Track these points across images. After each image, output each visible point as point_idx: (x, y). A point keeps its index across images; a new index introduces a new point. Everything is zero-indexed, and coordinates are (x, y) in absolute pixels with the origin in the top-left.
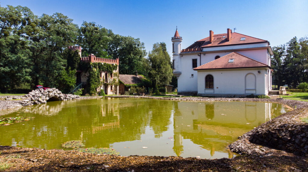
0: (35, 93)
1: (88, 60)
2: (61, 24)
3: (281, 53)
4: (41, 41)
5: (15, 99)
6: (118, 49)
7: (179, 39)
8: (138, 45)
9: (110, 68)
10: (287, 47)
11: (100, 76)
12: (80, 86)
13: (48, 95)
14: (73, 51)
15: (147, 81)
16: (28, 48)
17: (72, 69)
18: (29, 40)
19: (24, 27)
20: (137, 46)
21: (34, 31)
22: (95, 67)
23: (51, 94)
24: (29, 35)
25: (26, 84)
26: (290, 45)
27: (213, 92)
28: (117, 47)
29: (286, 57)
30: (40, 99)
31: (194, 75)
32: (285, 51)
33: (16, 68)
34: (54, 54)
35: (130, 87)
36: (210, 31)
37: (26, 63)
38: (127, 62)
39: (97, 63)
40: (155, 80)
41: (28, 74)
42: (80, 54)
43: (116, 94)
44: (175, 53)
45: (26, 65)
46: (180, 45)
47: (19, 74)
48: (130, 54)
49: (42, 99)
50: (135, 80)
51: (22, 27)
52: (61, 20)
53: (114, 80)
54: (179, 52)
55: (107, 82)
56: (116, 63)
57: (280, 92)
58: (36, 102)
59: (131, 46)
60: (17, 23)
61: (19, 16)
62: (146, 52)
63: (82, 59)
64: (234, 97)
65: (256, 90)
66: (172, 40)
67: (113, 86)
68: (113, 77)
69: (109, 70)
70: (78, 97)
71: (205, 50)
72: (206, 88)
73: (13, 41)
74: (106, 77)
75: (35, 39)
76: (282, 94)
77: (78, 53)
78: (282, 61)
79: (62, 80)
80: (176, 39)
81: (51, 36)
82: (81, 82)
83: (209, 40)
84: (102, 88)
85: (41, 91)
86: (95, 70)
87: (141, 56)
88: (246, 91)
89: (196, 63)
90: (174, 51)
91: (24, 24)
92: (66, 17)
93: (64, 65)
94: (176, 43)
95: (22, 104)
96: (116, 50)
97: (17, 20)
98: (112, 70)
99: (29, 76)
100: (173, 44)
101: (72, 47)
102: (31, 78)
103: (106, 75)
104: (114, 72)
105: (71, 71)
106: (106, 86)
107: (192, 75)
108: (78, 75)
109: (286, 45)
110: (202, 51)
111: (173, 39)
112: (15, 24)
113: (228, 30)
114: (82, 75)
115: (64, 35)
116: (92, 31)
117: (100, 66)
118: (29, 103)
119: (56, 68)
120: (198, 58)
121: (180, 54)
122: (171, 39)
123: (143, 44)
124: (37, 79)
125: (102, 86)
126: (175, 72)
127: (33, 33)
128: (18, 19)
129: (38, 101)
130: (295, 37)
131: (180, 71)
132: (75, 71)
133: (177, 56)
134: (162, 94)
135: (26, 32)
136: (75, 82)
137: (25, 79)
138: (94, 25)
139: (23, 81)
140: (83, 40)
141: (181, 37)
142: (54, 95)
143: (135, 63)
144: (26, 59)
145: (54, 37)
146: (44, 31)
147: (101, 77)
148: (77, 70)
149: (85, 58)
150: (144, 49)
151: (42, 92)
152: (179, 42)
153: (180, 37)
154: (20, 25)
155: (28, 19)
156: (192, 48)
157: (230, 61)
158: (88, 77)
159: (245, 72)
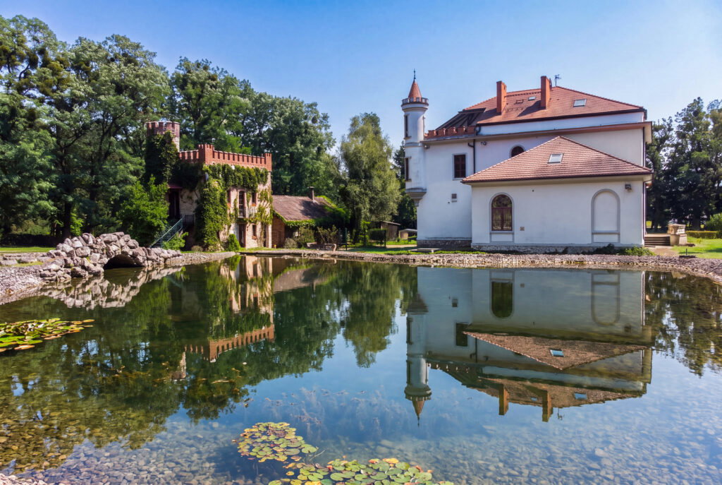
0: (72, 246)
1: (197, 157)
2: (125, 65)
3: (663, 140)
4: (77, 109)
5: (23, 262)
6: (265, 129)
7: (421, 103)
8: (314, 120)
9: (250, 179)
10: (678, 124)
11: (226, 200)
12: (179, 227)
13: (105, 251)
14: (160, 135)
15: (337, 211)
16: (45, 127)
17: (157, 183)
18: (46, 107)
19: (34, 72)
20: (310, 122)
21: (60, 81)
22: (215, 177)
23: (113, 248)
24: (47, 95)
25: (40, 221)
26: (684, 119)
27: (511, 240)
28: (261, 126)
29: (673, 149)
30: (87, 263)
31: (458, 196)
32: (673, 134)
33: (17, 179)
34: (110, 143)
35: (296, 228)
36: (499, 84)
37: (41, 168)
38: (287, 162)
39: (219, 165)
40: (359, 210)
41: (45, 195)
42: (176, 141)
43: (265, 246)
44: (410, 140)
45: (40, 173)
46: (424, 118)
47: (24, 196)
48: (293, 142)
49: (92, 262)
50: (310, 209)
51: (26, 73)
52: (125, 55)
53: (261, 210)
54: (421, 138)
55: (244, 216)
56: (265, 165)
57: (672, 239)
58: (78, 269)
59: (296, 123)
60: (14, 61)
61: (21, 43)
62: (333, 137)
63: (181, 156)
64: (565, 252)
65: (619, 234)
66: (402, 106)
67: (259, 226)
68: (258, 203)
69: (247, 184)
70: (179, 255)
71: (486, 131)
72: (493, 230)
73: (6, 108)
74: (242, 201)
75: (61, 105)
76: (677, 243)
77: (171, 140)
78: (666, 158)
79: (134, 211)
80: (414, 105)
81: (102, 97)
82: (178, 217)
83: (496, 107)
84: (232, 232)
85: (87, 241)
86: (214, 183)
87: (319, 149)
88: (595, 236)
89: (464, 167)
90: (409, 135)
91: (33, 63)
92: (138, 46)
93: (135, 173)
94: (411, 114)
95: (43, 276)
96: (260, 134)
97: (14, 53)
98: (254, 183)
99: (47, 200)
100: (406, 118)
101: (157, 124)
102: (54, 205)
103: (242, 197)
104: (260, 188)
105: (154, 188)
106: (241, 226)
107: (454, 196)
108: (173, 197)
109: (674, 118)
110: (477, 133)
111: (404, 103)
112: (8, 63)
113: (544, 79)
114: (182, 197)
115: (134, 93)
116: (202, 85)
117: (227, 174)
118: (60, 273)
119: (115, 179)
120: (468, 152)
121: (423, 143)
122: (401, 103)
123: (325, 117)
124: (69, 207)
125: (233, 226)
126: (409, 189)
127: (55, 87)
128: (17, 52)
129: (83, 267)
130: (699, 98)
131: (422, 185)
132: (166, 186)
133: (416, 146)
134: (379, 245)
135: (38, 87)
136: (167, 216)
137: (37, 207)
138: (206, 68)
139: (33, 215)
140: (180, 107)
141: (426, 99)
142: (120, 251)
143: (308, 165)
144: (41, 157)
145: (109, 98)
146: (84, 82)
147: (229, 201)
148: (170, 183)
149: (189, 153)
150: (329, 131)
151: (91, 242)
152: (420, 113)
153: (422, 98)
154: (22, 67)
155: (42, 52)
156: (453, 126)
157: (552, 159)
158: (197, 202)
159: (591, 189)
